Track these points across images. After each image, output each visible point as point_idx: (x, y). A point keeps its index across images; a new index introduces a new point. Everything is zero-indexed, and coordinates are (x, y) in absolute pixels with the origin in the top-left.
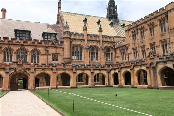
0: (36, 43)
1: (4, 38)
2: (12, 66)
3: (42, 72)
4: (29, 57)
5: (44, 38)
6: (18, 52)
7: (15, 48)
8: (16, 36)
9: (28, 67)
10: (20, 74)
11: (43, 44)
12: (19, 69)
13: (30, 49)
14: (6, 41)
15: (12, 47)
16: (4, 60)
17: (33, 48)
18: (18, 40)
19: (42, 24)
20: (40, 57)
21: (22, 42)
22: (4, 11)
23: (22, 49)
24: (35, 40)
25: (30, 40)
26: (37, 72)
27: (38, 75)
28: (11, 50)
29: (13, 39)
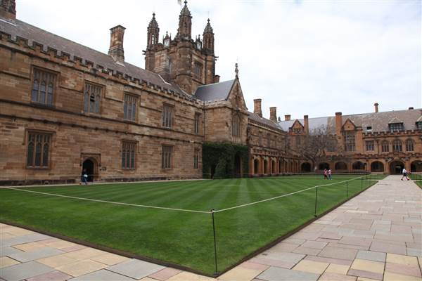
0: (409, 133)
1: (381, 133)
2: (390, 156)
3: (417, 159)
4: (404, 147)
5: (418, 127)
6: (393, 142)
7: (390, 140)
8: (390, 129)
9: (404, 156)
10: (396, 162)
11: (416, 133)
12: (396, 158)
13: (404, 139)
14: (382, 135)
15: (387, 139)
16: (383, 151)
17: (407, 138)
18: (392, 132)
19: (416, 110)
20: (415, 146)
21: (396, 134)
22: (376, 105)
23: (397, 140)
24: (408, 131)
25: (403, 131)
26: (413, 160)
27: (413, 162)
28: (387, 142)
29: (388, 132)
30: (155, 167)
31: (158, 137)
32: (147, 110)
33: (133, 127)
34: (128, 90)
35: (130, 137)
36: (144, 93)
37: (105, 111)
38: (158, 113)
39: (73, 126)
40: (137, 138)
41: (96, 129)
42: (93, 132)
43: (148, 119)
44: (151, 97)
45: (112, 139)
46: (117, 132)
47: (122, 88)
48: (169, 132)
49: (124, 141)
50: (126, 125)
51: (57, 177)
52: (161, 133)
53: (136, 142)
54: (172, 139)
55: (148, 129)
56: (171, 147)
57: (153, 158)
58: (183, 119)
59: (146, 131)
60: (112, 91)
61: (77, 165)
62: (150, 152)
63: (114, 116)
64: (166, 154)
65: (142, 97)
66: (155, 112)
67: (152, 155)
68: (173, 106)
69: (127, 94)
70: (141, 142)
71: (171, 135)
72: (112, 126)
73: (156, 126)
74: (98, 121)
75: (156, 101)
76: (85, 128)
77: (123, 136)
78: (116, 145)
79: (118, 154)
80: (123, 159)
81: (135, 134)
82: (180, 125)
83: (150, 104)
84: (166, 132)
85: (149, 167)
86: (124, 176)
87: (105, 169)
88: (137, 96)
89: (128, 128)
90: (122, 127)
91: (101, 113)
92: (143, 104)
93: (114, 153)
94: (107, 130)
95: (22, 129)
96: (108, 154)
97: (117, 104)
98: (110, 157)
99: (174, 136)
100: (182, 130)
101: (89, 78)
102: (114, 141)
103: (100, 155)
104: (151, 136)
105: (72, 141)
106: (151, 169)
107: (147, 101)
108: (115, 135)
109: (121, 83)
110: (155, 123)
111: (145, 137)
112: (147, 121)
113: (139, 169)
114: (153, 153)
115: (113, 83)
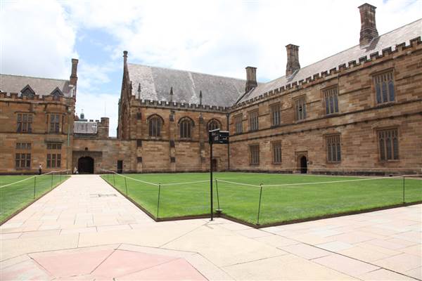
30: (365, 159)
31: (366, 121)
32: (348, 95)
33: (333, 119)
34: (324, 86)
35: (330, 131)
36: (341, 78)
37: (308, 114)
38: (365, 92)
39: (289, 133)
40: (338, 130)
41: (302, 131)
42: (301, 134)
43: (350, 105)
44: (352, 78)
45: (315, 136)
46: (318, 129)
47: (319, 87)
48: (387, 109)
49: (326, 136)
50: (326, 120)
51: (284, 169)
52: (371, 115)
53: (339, 134)
54: (392, 118)
55: (351, 116)
56: (395, 128)
57: (361, 148)
58: (416, 78)
59: (349, 119)
60: (311, 95)
61: (293, 161)
62: (356, 142)
63: (315, 116)
64: (388, 140)
65: (340, 85)
66: (360, 92)
67: (360, 145)
68: (391, 70)
69: (325, 90)
70: (344, 132)
71: (391, 112)
72: (314, 125)
73: (363, 108)
74: (303, 125)
75: (358, 79)
76: (295, 133)
77: (325, 132)
78: (319, 141)
79: (321, 149)
80: (330, 153)
81: (336, 126)
82: (410, 91)
83: (352, 86)
84: (381, 111)
85: (356, 159)
86: (327, 169)
87: (311, 163)
88: (336, 86)
89: (328, 122)
90: (323, 123)
91: (304, 118)
92: (341, 92)
93: (318, 148)
94: (310, 130)
95: (269, 142)
96: (313, 150)
97: (316, 104)
98: (314, 153)
99: (396, 112)
100: (416, 97)
101: (295, 95)
102: (316, 138)
103: (307, 151)
104: (355, 123)
105: (290, 144)
106: (359, 162)
107: (346, 85)
108: (317, 132)
109: (317, 84)
110: (361, 106)
111: (348, 127)
112: (351, 107)
113: (343, 162)
114: (361, 142)
115: (310, 88)
